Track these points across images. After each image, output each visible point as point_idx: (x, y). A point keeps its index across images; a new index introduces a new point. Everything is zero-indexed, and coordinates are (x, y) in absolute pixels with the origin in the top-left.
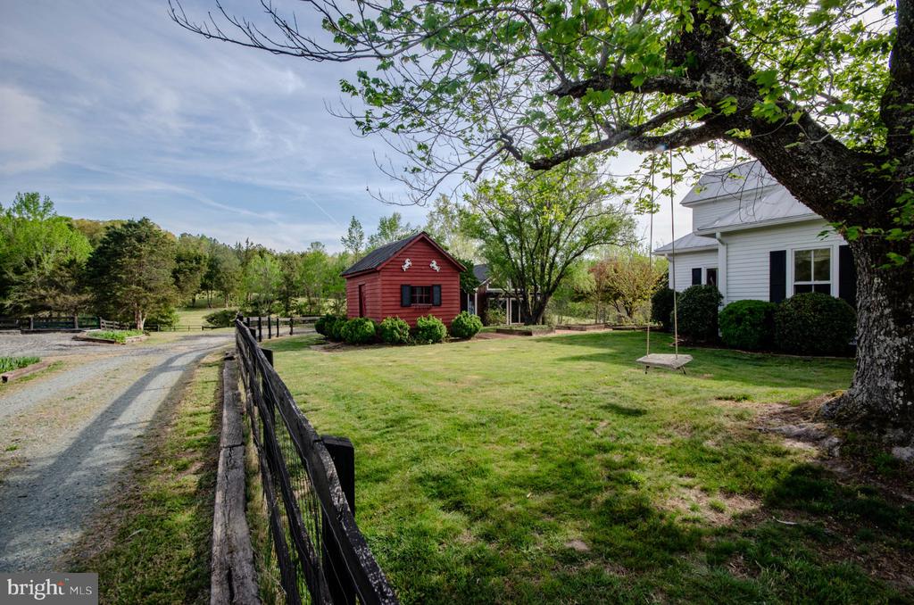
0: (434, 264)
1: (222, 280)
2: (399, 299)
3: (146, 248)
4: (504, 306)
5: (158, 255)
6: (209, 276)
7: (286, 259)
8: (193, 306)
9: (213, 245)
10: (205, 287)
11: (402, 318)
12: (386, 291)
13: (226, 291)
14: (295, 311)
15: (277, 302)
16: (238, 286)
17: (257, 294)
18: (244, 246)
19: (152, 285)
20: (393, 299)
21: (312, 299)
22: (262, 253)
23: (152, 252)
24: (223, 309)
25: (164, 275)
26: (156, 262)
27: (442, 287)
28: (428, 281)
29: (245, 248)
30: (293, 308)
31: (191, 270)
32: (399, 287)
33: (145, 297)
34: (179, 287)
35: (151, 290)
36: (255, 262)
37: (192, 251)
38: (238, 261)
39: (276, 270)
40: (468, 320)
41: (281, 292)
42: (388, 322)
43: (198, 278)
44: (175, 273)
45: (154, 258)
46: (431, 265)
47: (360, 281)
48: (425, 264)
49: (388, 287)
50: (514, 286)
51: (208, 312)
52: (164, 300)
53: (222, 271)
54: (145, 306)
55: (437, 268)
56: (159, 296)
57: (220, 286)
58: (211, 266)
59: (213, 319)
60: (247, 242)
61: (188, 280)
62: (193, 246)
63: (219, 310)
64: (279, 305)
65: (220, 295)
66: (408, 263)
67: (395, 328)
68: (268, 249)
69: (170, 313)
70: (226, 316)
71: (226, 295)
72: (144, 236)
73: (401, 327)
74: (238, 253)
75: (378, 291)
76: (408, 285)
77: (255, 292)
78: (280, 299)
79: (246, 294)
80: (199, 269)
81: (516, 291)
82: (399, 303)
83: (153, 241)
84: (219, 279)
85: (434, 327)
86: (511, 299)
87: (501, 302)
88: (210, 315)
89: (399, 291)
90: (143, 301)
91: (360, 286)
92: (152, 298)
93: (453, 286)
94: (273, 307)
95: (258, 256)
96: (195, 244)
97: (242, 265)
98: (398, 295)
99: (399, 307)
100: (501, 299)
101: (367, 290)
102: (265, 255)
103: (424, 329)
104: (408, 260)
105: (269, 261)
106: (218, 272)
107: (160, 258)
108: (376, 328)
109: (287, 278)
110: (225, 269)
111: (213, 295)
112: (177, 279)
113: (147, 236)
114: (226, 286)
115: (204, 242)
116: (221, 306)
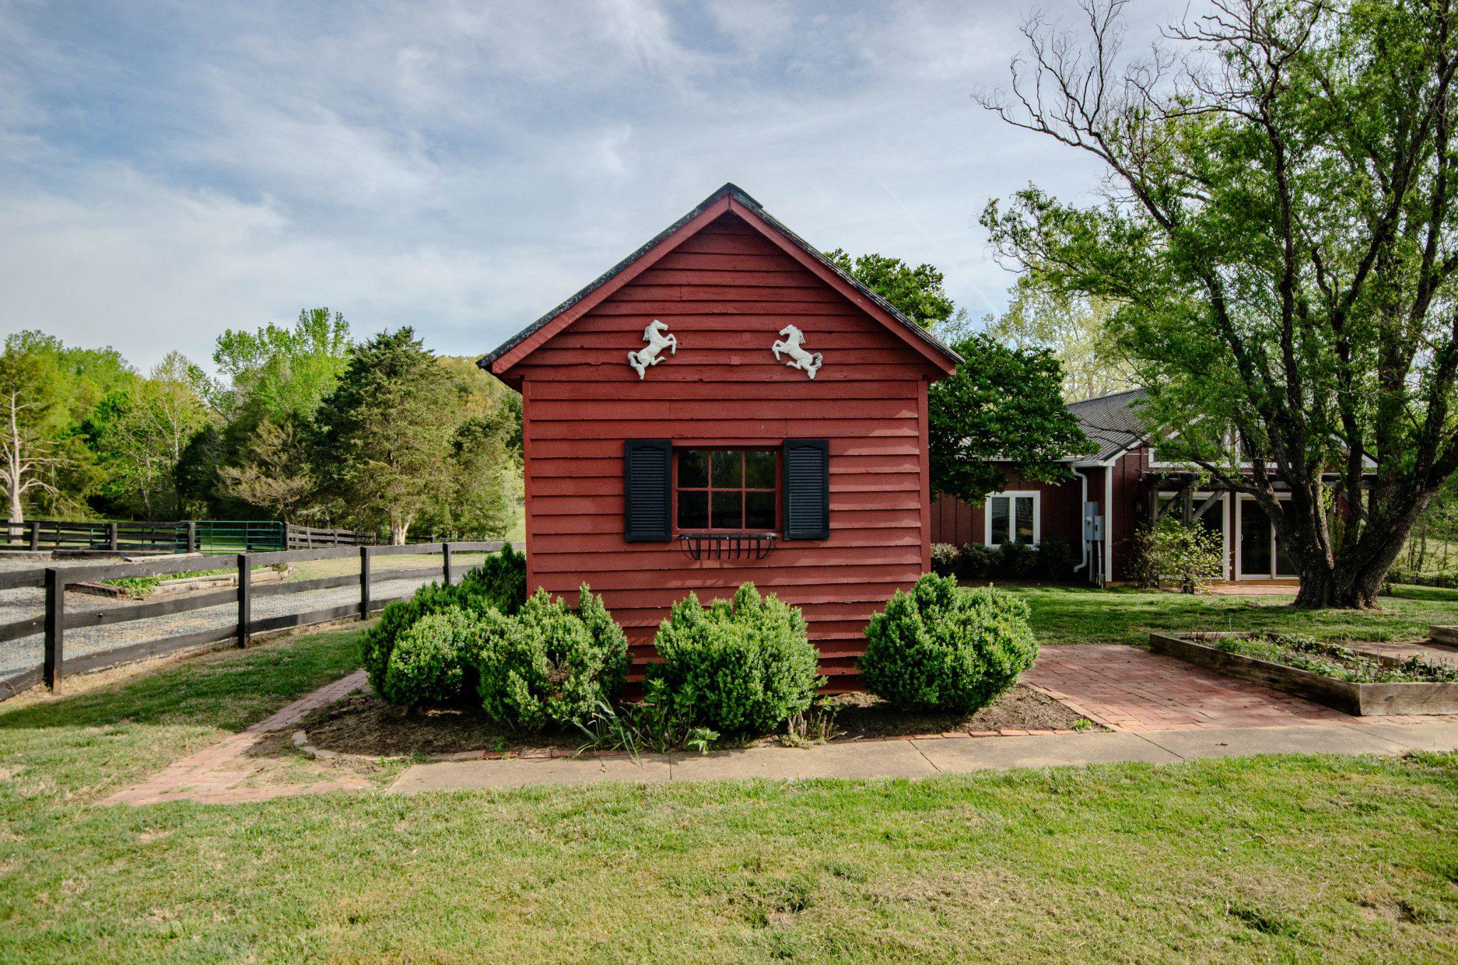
0: (792, 343)
2: (614, 506)
4: (1212, 520)
12: (549, 469)
20: (588, 506)
27: (835, 448)
32: (613, 449)
40: (947, 623)
46: (778, 347)
48: (748, 341)
49: (563, 449)
50: (1250, 449)
55: (804, 360)
66: (657, 339)
76: (663, 444)
81: (1258, 467)
82: (615, 526)
86: (1239, 496)
87: (1198, 504)
89: (615, 469)
98: (614, 488)
99: (613, 544)
100: (1197, 495)
104: (657, 324)
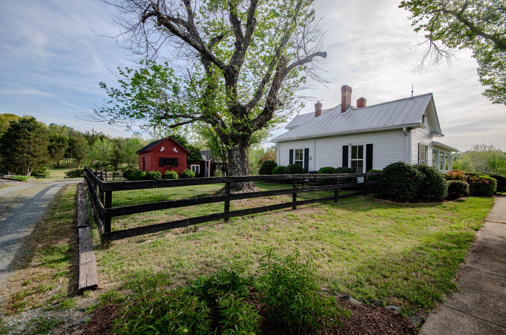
1: (77, 152)
2: (158, 163)
3: (33, 134)
5: (39, 138)
6: (69, 150)
7: (117, 142)
8: (58, 167)
9: (71, 132)
10: (66, 156)
11: (159, 171)
12: (152, 160)
13: (79, 159)
14: (120, 171)
15: (110, 166)
16: (86, 156)
17: (98, 161)
18: (91, 133)
19: (36, 154)
20: (156, 163)
21: (131, 164)
22: (102, 138)
23: (36, 136)
24: (76, 169)
25: (42, 149)
26: (38, 142)
27: (179, 159)
28: (172, 156)
29: (91, 134)
30: (119, 169)
31: (59, 146)
32: (159, 158)
33: (32, 160)
34: (52, 156)
35: (35, 157)
36: (98, 143)
37: (57, 135)
38: (87, 142)
39: (110, 148)
41: (112, 160)
42: (152, 172)
43: (63, 151)
44: (49, 148)
45: (37, 139)
46: (173, 150)
47: (143, 155)
48: (171, 149)
49: (154, 158)
51: (67, 171)
52: (43, 162)
53: (76, 147)
54: (31, 165)
56: (39, 160)
57: (75, 156)
58: (70, 144)
59: (70, 174)
60: (93, 131)
61: (57, 152)
62: (58, 131)
63: (74, 169)
64: (111, 167)
65: (75, 161)
67: (155, 175)
68: (106, 135)
69: (44, 170)
70: (78, 173)
71: (79, 161)
72: (32, 128)
73: (158, 174)
74: (87, 137)
75: (149, 160)
76: (163, 158)
77: (97, 160)
78: (111, 164)
79: (91, 161)
80: (63, 146)
82: (158, 165)
83: (37, 130)
84: (75, 152)
85: (172, 175)
88: (69, 172)
89: (159, 160)
90: (31, 163)
91: (144, 158)
92: (36, 161)
93: (183, 159)
94: (107, 168)
95: (99, 140)
96: (59, 130)
97: (89, 144)
101: (146, 158)
102: (104, 139)
103: (168, 176)
104: (163, 147)
105: (105, 143)
106: (74, 147)
107: (40, 140)
108: (147, 174)
109: (116, 152)
110: (79, 146)
111: (70, 161)
112: (51, 152)
113: (34, 128)
114: (79, 156)
115: (65, 130)
116: (75, 167)
